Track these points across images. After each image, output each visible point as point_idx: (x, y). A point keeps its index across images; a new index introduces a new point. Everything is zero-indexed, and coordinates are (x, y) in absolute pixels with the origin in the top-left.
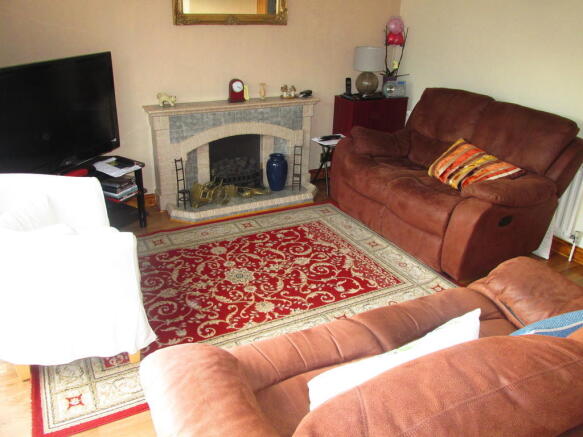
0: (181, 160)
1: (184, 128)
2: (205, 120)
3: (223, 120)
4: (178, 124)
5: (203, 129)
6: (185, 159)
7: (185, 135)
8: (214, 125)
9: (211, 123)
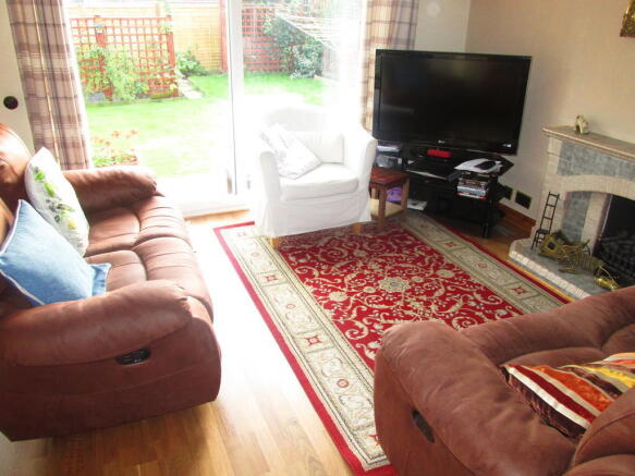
0: (558, 197)
1: (573, 160)
2: (598, 161)
3: (617, 171)
4: (568, 153)
5: (591, 172)
6: (563, 197)
7: (572, 169)
8: (606, 173)
9: (603, 167)
